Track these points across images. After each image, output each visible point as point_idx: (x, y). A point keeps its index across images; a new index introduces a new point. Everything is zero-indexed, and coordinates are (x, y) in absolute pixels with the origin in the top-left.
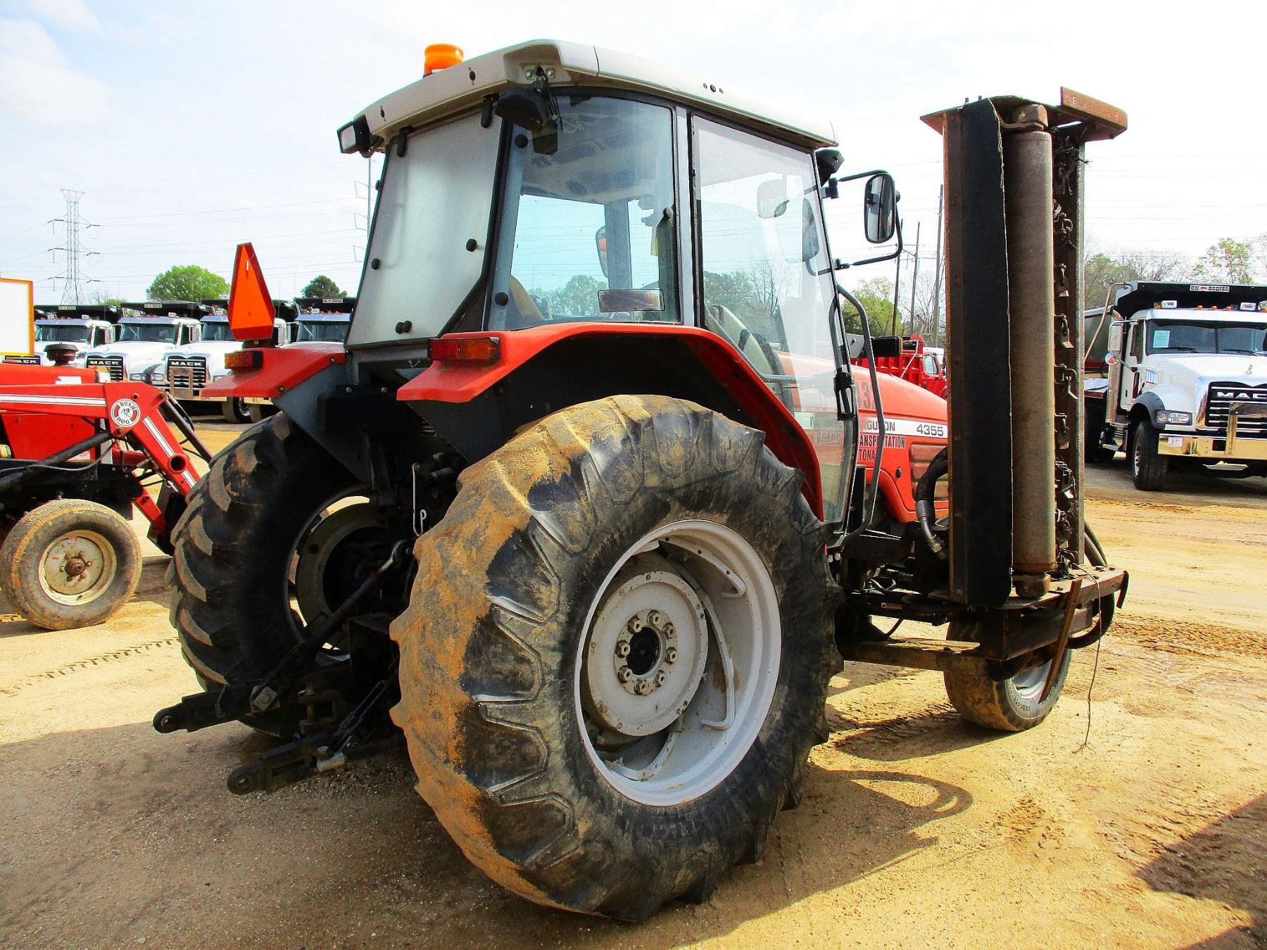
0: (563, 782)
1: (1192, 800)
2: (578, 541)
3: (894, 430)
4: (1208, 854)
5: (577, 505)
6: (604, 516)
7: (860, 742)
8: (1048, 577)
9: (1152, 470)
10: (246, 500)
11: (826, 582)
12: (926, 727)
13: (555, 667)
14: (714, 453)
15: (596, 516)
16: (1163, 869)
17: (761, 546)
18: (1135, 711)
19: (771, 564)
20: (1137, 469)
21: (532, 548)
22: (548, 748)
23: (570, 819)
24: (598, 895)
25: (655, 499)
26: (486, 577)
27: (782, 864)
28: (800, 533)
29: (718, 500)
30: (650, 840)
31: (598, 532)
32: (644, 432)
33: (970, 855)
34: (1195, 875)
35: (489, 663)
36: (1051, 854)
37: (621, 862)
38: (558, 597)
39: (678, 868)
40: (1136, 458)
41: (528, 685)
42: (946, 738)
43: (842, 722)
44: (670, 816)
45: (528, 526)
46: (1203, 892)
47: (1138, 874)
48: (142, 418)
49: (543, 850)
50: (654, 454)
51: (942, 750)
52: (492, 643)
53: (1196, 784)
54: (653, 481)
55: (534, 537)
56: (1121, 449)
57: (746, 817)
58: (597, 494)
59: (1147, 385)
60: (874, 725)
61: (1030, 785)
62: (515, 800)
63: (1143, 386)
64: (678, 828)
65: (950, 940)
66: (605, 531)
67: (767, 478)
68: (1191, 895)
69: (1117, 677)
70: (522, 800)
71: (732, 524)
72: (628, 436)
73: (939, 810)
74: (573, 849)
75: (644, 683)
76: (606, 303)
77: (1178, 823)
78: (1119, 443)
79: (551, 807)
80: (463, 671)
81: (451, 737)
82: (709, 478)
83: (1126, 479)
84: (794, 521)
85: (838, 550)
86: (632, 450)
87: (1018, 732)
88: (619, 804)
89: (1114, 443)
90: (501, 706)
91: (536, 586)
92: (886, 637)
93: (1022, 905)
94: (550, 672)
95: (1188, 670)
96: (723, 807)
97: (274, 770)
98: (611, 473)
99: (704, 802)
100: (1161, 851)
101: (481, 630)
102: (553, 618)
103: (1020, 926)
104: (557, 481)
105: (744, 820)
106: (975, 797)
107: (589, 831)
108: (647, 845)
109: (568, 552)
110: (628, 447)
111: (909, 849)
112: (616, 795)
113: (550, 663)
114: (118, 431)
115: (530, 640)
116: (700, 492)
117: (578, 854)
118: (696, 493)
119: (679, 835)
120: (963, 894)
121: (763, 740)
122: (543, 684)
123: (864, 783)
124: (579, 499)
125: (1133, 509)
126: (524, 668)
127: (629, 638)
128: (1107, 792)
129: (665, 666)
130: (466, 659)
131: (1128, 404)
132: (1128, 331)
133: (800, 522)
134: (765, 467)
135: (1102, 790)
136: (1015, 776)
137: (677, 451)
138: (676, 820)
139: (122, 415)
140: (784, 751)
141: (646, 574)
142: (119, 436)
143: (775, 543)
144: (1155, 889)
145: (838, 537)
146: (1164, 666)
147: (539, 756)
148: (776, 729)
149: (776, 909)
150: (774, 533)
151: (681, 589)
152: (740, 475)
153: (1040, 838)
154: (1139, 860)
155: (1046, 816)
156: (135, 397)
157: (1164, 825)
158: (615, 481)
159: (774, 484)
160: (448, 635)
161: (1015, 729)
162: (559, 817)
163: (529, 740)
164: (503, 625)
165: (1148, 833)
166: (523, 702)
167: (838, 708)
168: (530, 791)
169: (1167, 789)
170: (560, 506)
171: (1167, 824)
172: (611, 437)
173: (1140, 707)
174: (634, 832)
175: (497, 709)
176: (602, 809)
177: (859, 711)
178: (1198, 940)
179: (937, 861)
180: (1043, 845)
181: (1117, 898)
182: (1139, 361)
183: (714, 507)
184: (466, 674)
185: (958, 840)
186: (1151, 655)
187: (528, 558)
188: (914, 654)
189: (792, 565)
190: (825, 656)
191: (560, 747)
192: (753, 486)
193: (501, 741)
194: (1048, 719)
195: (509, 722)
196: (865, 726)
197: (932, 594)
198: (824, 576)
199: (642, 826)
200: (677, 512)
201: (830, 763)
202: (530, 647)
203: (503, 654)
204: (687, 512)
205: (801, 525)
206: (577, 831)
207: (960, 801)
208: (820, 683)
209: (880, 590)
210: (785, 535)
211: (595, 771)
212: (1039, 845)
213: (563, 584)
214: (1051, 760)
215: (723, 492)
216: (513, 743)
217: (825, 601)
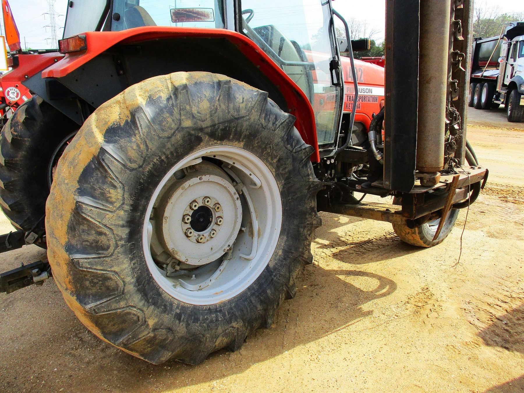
0: (136, 300)
1: (515, 288)
2: (135, 162)
3: (371, 93)
4: (520, 322)
5: (134, 139)
6: (153, 146)
7: (346, 253)
8: (439, 174)
9: (516, 113)
10: (21, 136)
11: (309, 179)
12: (382, 245)
13: (124, 236)
14: (231, 105)
15: (147, 146)
16: (493, 331)
17: (267, 159)
18: (491, 235)
19: (274, 170)
20: (509, 112)
21: (103, 167)
22: (124, 282)
23: (142, 319)
24: (166, 356)
25: (190, 135)
26: (77, 185)
27: (286, 327)
28: (292, 152)
29: (235, 134)
30: (198, 325)
31: (149, 156)
32: (180, 93)
33: (389, 322)
34: (511, 336)
35: (80, 236)
36: (432, 321)
37: (179, 338)
38: (123, 195)
39: (217, 337)
40: (509, 107)
41: (106, 247)
42: (391, 251)
43: (339, 241)
44: (210, 310)
45: (99, 153)
46: (514, 347)
47: (479, 335)
48: (22, 96)
49: (127, 336)
50: (188, 107)
51: (387, 258)
52: (81, 224)
53: (518, 279)
54: (187, 123)
55: (103, 160)
56: (502, 103)
57: (259, 307)
58: (148, 133)
59: (517, 72)
60: (356, 244)
61: (429, 279)
62: (104, 311)
63: (515, 73)
64: (217, 316)
65: (365, 378)
66: (154, 155)
67: (269, 120)
68: (507, 348)
69: (485, 216)
70: (109, 311)
71: (246, 147)
72: (171, 96)
73: (378, 293)
74: (145, 334)
75: (201, 237)
76: (176, 17)
77: (506, 302)
78: (502, 100)
79: (129, 313)
80: (67, 240)
81: (66, 276)
82: (227, 121)
83: (504, 117)
84: (288, 144)
85: (332, 157)
86: (173, 105)
87: (429, 247)
88: (178, 307)
89: (500, 100)
90: (89, 261)
91: (108, 189)
92: (358, 202)
93: (410, 355)
94: (121, 239)
95: (522, 213)
96: (246, 303)
97: (9, 282)
98: (157, 119)
99: (234, 301)
100: (494, 320)
101: (74, 217)
102: (121, 207)
103: (407, 369)
104: (122, 125)
105: (259, 309)
106: (399, 285)
107: (156, 324)
108: (196, 327)
109: (128, 169)
110: (170, 102)
111: (356, 318)
112: (176, 302)
113: (120, 234)
114: (10, 103)
115: (105, 222)
116: (222, 130)
117: (150, 336)
118: (219, 130)
119: (217, 320)
120: (379, 347)
121: (271, 266)
122: (117, 246)
123: (342, 277)
124: (135, 136)
125: (505, 131)
126: (103, 238)
127: (191, 213)
128: (470, 283)
129: (215, 227)
130: (68, 233)
131: (507, 82)
132: (510, 47)
133: (292, 145)
134: (267, 113)
135: (467, 282)
136: (422, 274)
137: (205, 105)
138: (216, 311)
139: (11, 95)
140: (283, 271)
141: (199, 177)
142: (11, 105)
143: (276, 157)
144: (488, 344)
145: (332, 151)
146: (510, 210)
147: (117, 286)
148: (279, 260)
149: (274, 355)
150: (274, 152)
151: (224, 185)
152: (249, 119)
153: (428, 311)
154: (481, 326)
155: (434, 297)
156: (17, 86)
157: (498, 304)
158: (160, 124)
159: (273, 124)
160: (58, 219)
161: (427, 246)
162: (135, 318)
163: (109, 279)
164: (85, 214)
165: (488, 308)
166: (103, 257)
167: (339, 235)
168: (114, 306)
169: (502, 281)
170: (123, 140)
171: (499, 303)
172: (161, 97)
173: (495, 233)
174: (187, 321)
175: (86, 262)
176: (165, 311)
177: (350, 235)
178: (507, 380)
179: (370, 325)
180: (429, 316)
181: (464, 351)
182: (515, 61)
183: (233, 138)
184: (69, 241)
185: (384, 313)
186: (504, 205)
187: (101, 173)
188: (371, 212)
189: (287, 170)
190: (309, 219)
191: (133, 280)
192: (259, 125)
193: (92, 279)
194: (445, 241)
195: (95, 269)
196: (351, 244)
197: (374, 184)
198: (308, 175)
199: (193, 317)
200: (208, 142)
201: (328, 265)
202: (105, 226)
203: (88, 230)
204: (215, 141)
205: (292, 147)
206: (148, 325)
207: (390, 288)
208: (306, 234)
209: (356, 178)
210: (281, 153)
211: (160, 290)
212: (427, 316)
213: (126, 188)
214: (443, 264)
215: (239, 129)
216: (100, 281)
217: (309, 189)
